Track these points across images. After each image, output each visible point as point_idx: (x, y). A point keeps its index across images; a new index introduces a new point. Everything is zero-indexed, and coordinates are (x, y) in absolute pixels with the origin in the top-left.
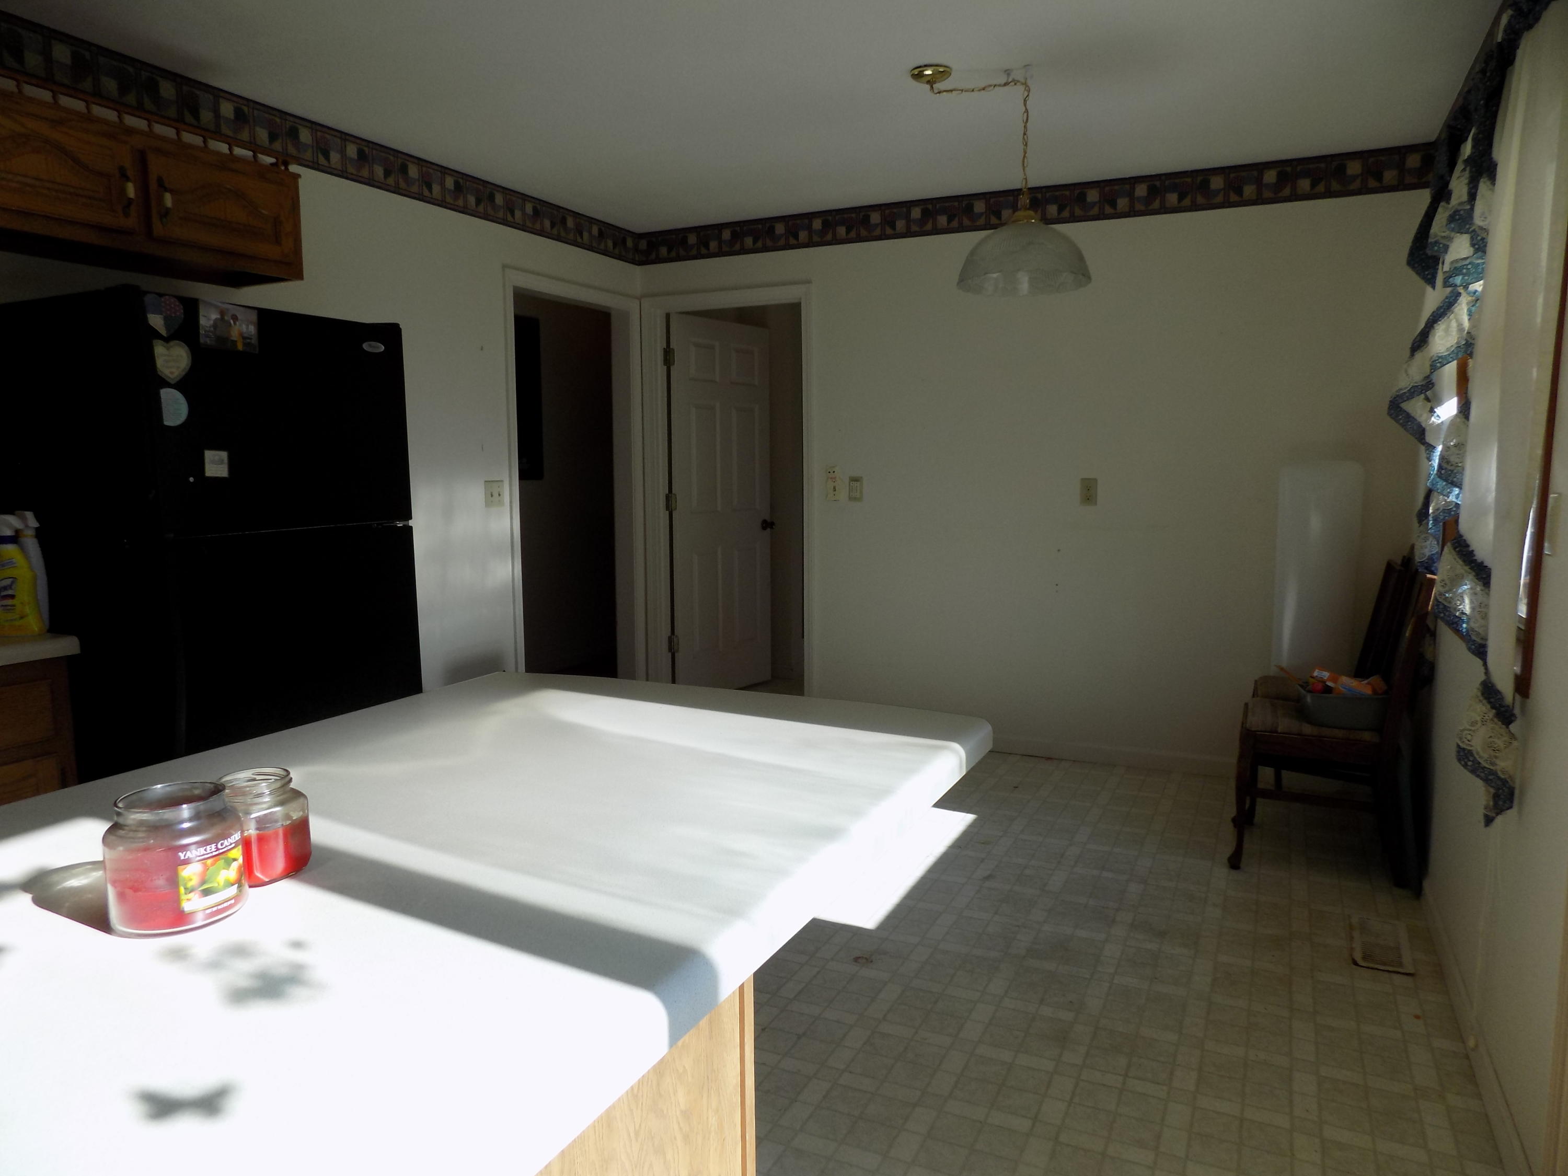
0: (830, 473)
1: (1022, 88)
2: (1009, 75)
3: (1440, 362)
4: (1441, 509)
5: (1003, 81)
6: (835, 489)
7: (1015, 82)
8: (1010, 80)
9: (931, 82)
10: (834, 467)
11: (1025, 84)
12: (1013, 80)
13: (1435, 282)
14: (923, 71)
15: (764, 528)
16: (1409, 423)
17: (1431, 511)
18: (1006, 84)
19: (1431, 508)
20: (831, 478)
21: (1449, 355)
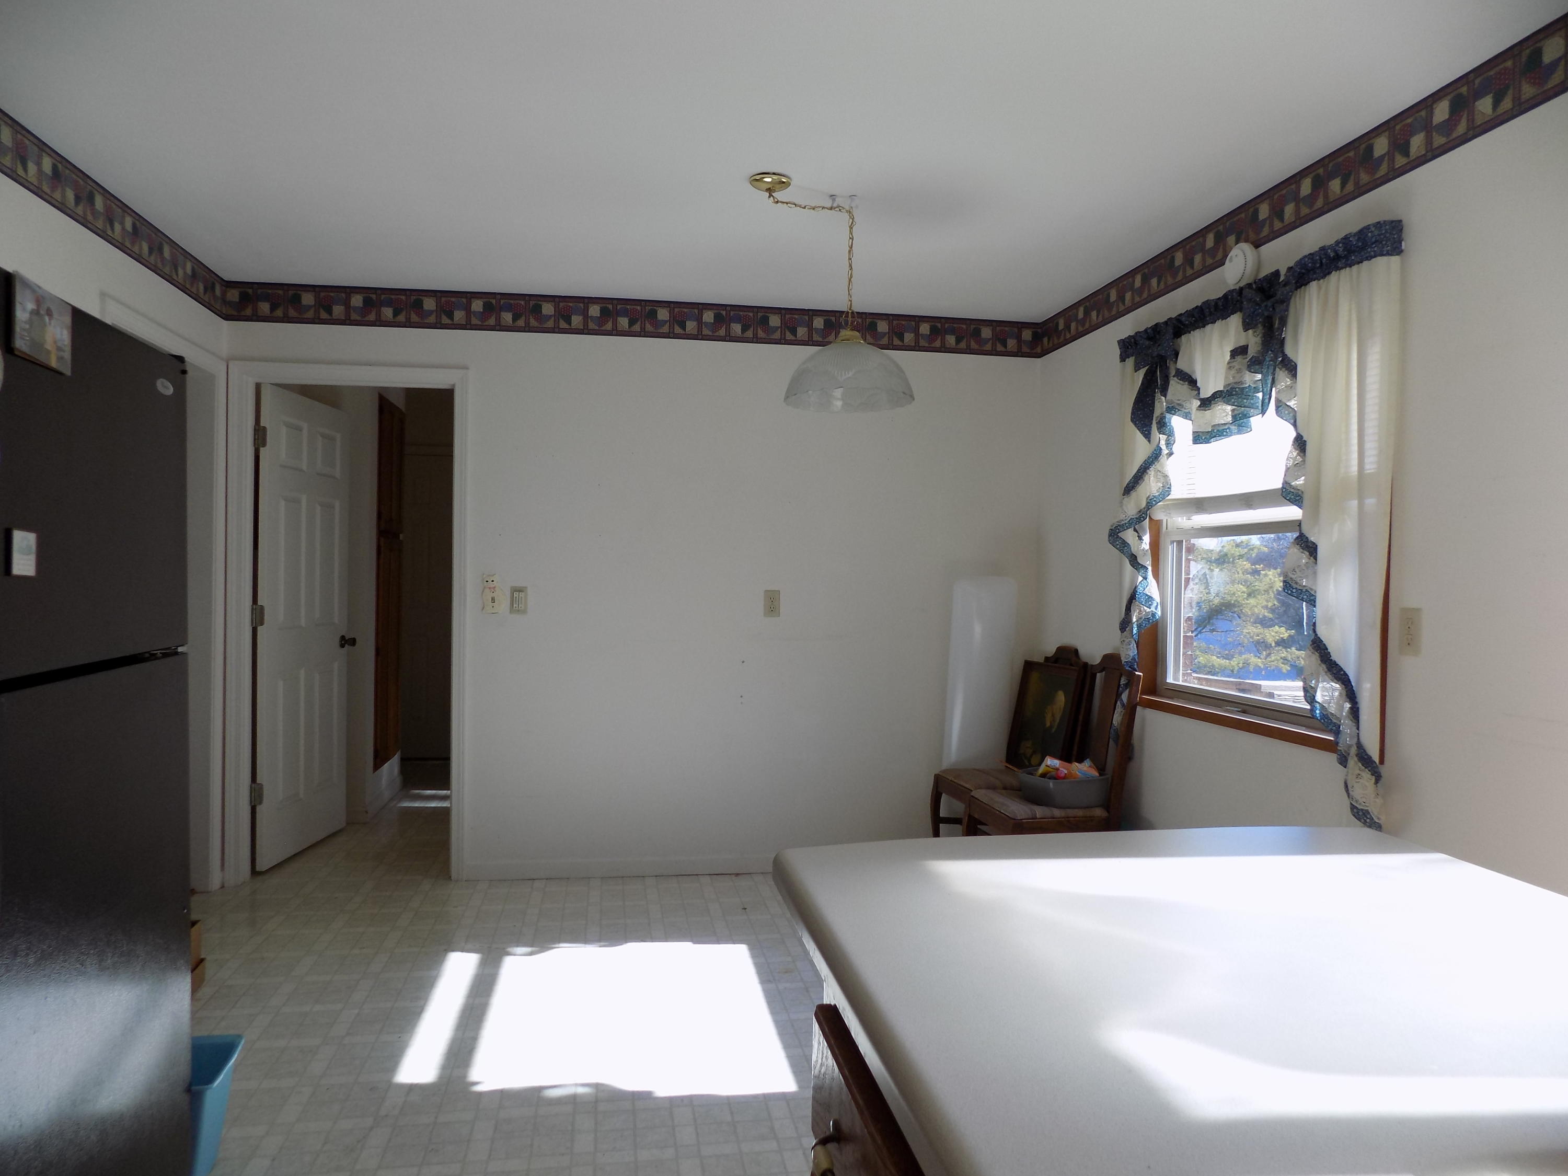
0: (487, 583)
1: (847, 216)
2: (834, 200)
3: (1155, 501)
4: (1143, 618)
5: (829, 205)
6: (493, 600)
7: (840, 208)
8: (835, 205)
9: (770, 191)
10: (493, 575)
11: (849, 212)
12: (839, 206)
13: (1150, 437)
14: (764, 178)
15: (342, 646)
16: (1126, 548)
17: (1134, 620)
18: (831, 209)
19: (1134, 617)
20: (490, 588)
21: (1159, 495)
